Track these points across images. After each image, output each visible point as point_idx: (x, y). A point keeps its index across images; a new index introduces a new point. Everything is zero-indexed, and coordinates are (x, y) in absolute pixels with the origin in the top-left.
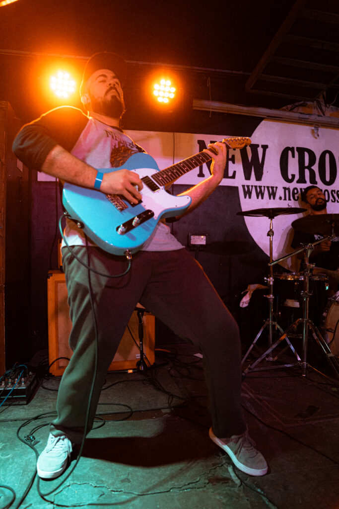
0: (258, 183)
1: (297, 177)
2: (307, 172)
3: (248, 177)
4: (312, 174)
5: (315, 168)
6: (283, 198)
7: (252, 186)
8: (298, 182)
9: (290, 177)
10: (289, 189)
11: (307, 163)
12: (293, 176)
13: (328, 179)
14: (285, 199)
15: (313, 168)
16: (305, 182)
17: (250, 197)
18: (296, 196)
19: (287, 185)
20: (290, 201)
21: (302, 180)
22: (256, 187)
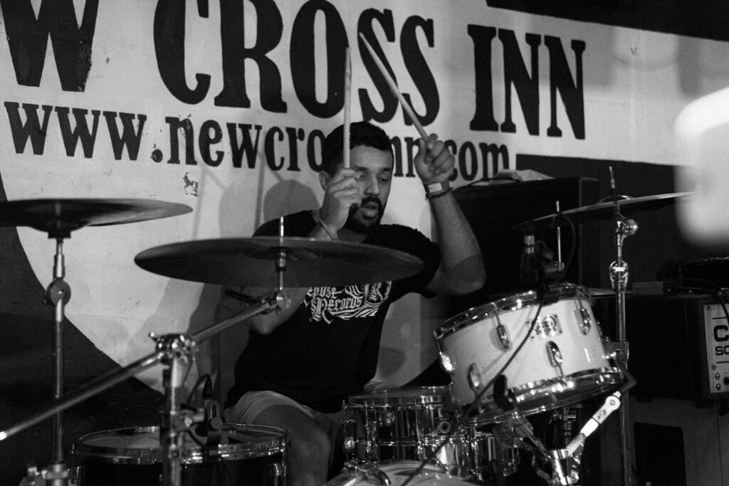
0: (71, 100)
1: (217, 86)
2: (252, 70)
3: (29, 74)
4: (269, 74)
5: (280, 55)
6: (167, 155)
7: (47, 109)
8: (220, 101)
9: (192, 84)
10: (187, 124)
11: (250, 38)
12: (204, 80)
13: (322, 95)
14: (174, 159)
15: (270, 55)
16: (245, 103)
17: (39, 149)
18: (213, 149)
19: (182, 110)
20: (191, 167)
21: (233, 95)
22: (62, 112)
